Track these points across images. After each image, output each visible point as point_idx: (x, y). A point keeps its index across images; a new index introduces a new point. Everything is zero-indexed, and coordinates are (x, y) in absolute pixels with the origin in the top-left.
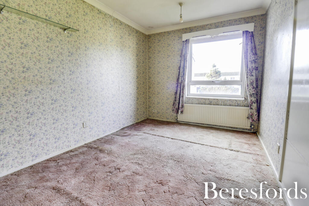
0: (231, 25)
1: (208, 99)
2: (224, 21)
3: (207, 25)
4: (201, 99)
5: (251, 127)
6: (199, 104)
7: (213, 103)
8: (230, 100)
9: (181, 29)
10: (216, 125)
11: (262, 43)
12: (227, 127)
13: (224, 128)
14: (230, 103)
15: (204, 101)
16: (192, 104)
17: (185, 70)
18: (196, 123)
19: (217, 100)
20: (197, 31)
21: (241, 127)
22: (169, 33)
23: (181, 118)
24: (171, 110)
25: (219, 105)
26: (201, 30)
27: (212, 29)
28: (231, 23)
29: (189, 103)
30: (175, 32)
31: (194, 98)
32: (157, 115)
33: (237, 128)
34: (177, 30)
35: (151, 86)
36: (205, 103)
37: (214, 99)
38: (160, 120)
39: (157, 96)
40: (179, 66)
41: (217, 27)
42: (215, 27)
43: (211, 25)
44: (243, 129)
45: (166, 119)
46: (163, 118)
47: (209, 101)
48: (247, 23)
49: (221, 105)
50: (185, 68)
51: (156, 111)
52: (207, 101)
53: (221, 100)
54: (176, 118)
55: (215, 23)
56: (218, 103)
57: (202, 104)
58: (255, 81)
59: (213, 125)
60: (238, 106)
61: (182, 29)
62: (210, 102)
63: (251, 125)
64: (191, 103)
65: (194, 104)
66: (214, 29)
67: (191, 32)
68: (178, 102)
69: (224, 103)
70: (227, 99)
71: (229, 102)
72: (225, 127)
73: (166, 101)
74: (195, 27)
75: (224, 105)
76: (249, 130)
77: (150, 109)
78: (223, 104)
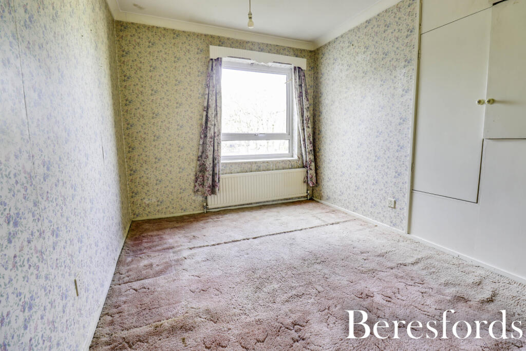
0: (279, 54)
1: (256, 163)
2: (270, 44)
3: (247, 43)
4: (245, 163)
5: (307, 192)
6: (242, 172)
7: (262, 168)
8: (283, 161)
9: (201, 35)
10: (267, 202)
11: (311, 87)
12: (281, 200)
13: (284, 201)
14: (283, 165)
15: (249, 166)
16: (231, 173)
17: (219, 113)
18: (239, 205)
19: (267, 162)
20: (231, 47)
21: (296, 196)
22: (176, 34)
23: (214, 202)
24: (191, 192)
25: (270, 170)
26: (237, 47)
27: (254, 50)
28: (278, 50)
29: (226, 174)
30: (189, 35)
31: (233, 163)
32: (158, 208)
33: (292, 199)
34: (194, 34)
35: (136, 144)
36: (252, 169)
37: (264, 162)
38: (170, 217)
39: (155, 166)
40: (206, 104)
41: (261, 50)
42: (258, 49)
43: (253, 44)
44: (299, 198)
45: (180, 211)
46: (172, 210)
47: (257, 166)
48: (296, 56)
49: (273, 170)
50: (218, 109)
51: (154, 200)
52: (253, 165)
53: (272, 162)
54: (205, 204)
55: (259, 44)
56: (268, 167)
57: (247, 172)
58: (312, 135)
59: (264, 202)
60: (292, 168)
61: (205, 35)
62: (258, 168)
63: (307, 190)
64: (229, 173)
65: (234, 173)
66: (258, 52)
67: (221, 46)
68: (211, 173)
69: (276, 167)
70: (280, 160)
71: (281, 164)
72: (279, 200)
73: (179, 175)
74: (228, 39)
75: (276, 169)
76: (304, 197)
77: (138, 198)
78: (274, 168)
